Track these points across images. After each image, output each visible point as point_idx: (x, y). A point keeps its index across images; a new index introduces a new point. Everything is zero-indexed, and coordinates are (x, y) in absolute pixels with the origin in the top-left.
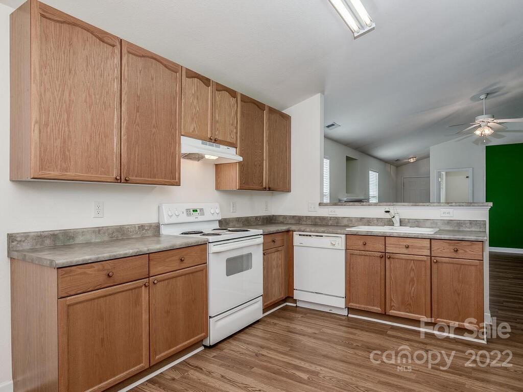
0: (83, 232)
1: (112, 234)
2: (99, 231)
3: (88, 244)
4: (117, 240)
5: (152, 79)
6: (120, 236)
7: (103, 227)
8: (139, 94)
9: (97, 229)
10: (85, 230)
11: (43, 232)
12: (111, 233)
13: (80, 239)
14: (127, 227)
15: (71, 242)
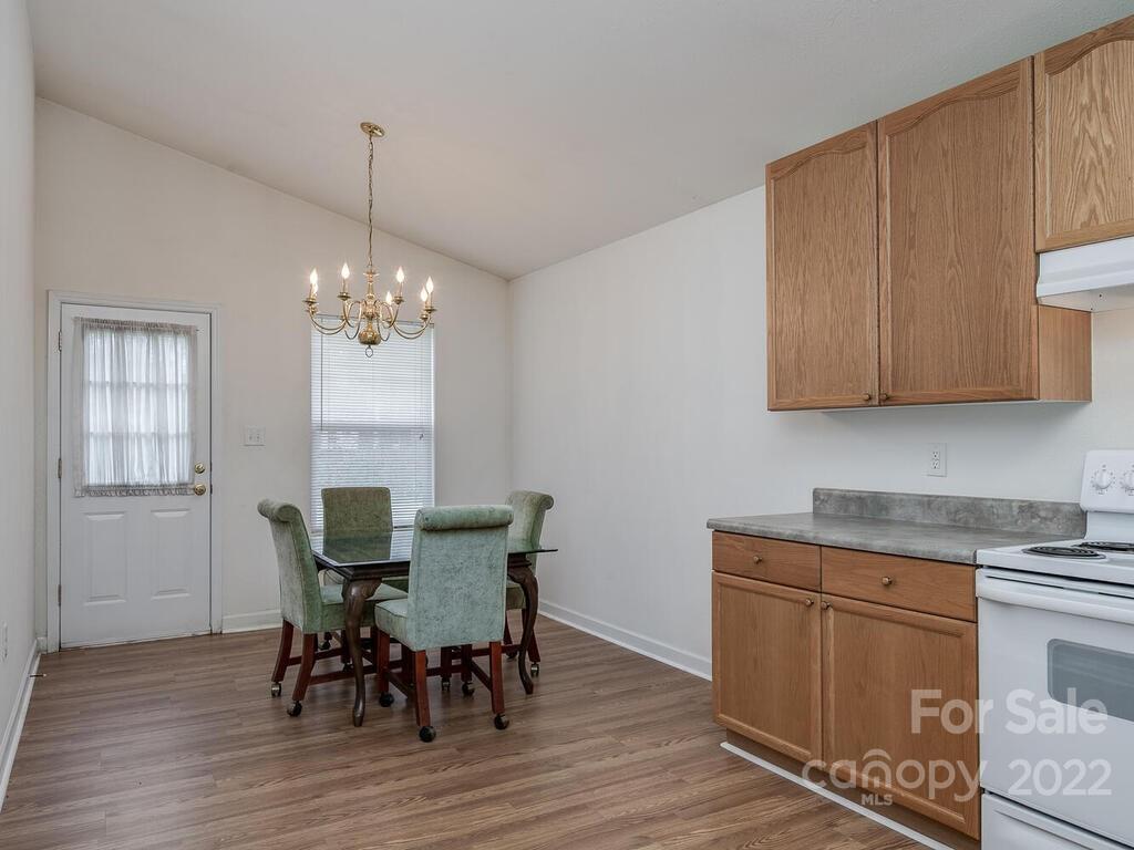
0: (901, 500)
1: (956, 512)
2: (928, 502)
3: (909, 523)
4: (966, 529)
5: (945, 155)
6: (972, 520)
7: (938, 497)
8: (913, 211)
9: (926, 499)
10: (904, 497)
11: (849, 491)
12: (953, 510)
13: (897, 513)
14: (989, 503)
15: (883, 516)
